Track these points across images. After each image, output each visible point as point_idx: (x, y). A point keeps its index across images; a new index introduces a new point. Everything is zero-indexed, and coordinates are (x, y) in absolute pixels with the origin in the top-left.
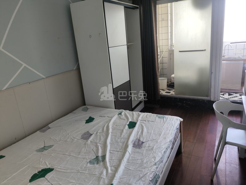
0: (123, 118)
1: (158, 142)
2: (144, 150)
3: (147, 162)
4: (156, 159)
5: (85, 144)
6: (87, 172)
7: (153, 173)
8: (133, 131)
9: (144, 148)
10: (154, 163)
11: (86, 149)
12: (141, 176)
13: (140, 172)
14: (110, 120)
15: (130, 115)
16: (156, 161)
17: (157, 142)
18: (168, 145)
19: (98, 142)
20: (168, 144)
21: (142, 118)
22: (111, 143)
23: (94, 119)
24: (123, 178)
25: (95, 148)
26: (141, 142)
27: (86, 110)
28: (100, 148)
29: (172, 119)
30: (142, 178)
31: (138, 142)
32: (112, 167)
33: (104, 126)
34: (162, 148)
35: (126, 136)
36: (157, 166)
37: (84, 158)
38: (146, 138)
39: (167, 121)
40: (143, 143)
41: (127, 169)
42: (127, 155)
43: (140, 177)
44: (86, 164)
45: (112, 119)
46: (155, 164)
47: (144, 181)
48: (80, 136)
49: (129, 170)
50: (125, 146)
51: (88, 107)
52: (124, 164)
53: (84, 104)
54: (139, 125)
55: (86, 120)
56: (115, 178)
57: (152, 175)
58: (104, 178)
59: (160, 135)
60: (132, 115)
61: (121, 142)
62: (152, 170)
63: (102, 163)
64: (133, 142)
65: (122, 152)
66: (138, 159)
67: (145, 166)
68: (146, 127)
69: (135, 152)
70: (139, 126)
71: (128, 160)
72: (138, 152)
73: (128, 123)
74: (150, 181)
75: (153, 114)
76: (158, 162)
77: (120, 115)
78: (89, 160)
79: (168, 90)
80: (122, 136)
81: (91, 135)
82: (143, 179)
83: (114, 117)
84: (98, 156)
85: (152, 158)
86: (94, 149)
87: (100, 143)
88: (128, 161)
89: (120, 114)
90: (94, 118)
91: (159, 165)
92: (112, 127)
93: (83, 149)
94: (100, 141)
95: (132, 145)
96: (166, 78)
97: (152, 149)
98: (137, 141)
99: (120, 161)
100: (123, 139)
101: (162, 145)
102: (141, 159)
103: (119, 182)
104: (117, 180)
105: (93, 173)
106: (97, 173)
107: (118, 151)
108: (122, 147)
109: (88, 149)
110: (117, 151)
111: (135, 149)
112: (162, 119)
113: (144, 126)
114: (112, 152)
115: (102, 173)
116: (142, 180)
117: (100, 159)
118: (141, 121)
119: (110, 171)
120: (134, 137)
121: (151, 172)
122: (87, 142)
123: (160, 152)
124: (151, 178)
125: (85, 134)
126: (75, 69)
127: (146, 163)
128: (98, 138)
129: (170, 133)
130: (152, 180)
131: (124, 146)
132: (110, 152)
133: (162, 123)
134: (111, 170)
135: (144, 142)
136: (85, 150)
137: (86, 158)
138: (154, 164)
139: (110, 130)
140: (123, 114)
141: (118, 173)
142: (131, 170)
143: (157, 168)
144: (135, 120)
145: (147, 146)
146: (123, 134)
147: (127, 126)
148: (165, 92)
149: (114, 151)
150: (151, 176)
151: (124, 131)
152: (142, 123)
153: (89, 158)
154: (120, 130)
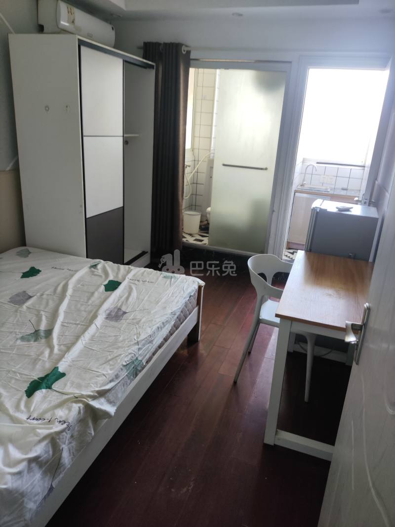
0: (97, 274)
1: (152, 312)
2: (123, 323)
3: (124, 340)
4: (141, 336)
5: (16, 311)
6: (14, 352)
7: (130, 356)
8: (111, 294)
9: (124, 321)
10: (136, 341)
11: (17, 319)
12: (110, 358)
13: (108, 353)
14: (72, 276)
15: (113, 270)
16: (139, 340)
17: (149, 313)
18: (167, 318)
19: (42, 308)
20: (167, 316)
21: (134, 275)
22: (66, 312)
23: (40, 271)
24: (77, 361)
25: (35, 317)
26: (122, 313)
27: (27, 254)
28: (44, 318)
29: (185, 281)
30: (110, 360)
31: (117, 312)
32: (62, 346)
33: (59, 285)
34: (156, 321)
35: (97, 302)
36: (140, 346)
37: (11, 332)
38: (132, 306)
39: (176, 283)
40: (125, 313)
41: (87, 350)
42: (92, 330)
43: (108, 360)
44: (14, 341)
45: (75, 273)
46: (138, 343)
47: (113, 365)
48: (8, 298)
49: (89, 350)
50: (92, 317)
51: (31, 249)
52: (84, 342)
53: (23, 243)
54: (125, 286)
55: (23, 273)
56: (63, 360)
57: (129, 358)
58: (43, 360)
59: (157, 303)
60: (116, 270)
61: (85, 311)
62: (130, 351)
63: (43, 341)
64: (108, 312)
65: (84, 325)
66: (109, 336)
67: (120, 345)
68: (137, 290)
69: (106, 326)
70: (125, 289)
71: (93, 336)
72: (113, 327)
73: (106, 282)
74: (124, 366)
75: (156, 271)
76: (143, 340)
77: (93, 269)
78: (21, 336)
79: (200, 235)
80: (90, 302)
81: (30, 297)
82: (111, 362)
83: (81, 271)
84: (39, 330)
85: (135, 335)
86: (33, 319)
87: (45, 310)
88: (92, 338)
89: (95, 266)
90: (40, 269)
91: (144, 345)
92: (74, 287)
93: (11, 320)
94: (45, 308)
95: (105, 317)
96: (198, 213)
97: (138, 323)
98: (116, 310)
99: (77, 338)
100: (90, 306)
101: (156, 317)
102: (115, 336)
103: (70, 366)
104: (67, 363)
105: (26, 354)
106: (32, 354)
107: (78, 324)
108: (85, 319)
109: (20, 319)
110: (75, 324)
111: (108, 321)
112: (169, 280)
113: (134, 288)
114: (65, 324)
115: (42, 353)
116: (109, 363)
117: (42, 334)
118: (131, 281)
119: (56, 350)
120: (112, 304)
121: (127, 354)
122: (20, 307)
123: (150, 327)
124: (126, 362)
125: (17, 295)
126: (10, 170)
127: (122, 341)
128: (44, 302)
129: (176, 301)
130: (126, 365)
131: (90, 317)
132: (63, 326)
133: (167, 285)
134: (59, 350)
135: (128, 312)
136: (15, 321)
137: (16, 332)
138: (135, 343)
139: (70, 292)
140: (99, 267)
141: (70, 353)
142: (94, 350)
143: (139, 349)
144: (119, 279)
145: (130, 318)
146: (93, 299)
147: (103, 287)
148: (194, 238)
149: (70, 323)
150: (126, 359)
151: (96, 294)
152: (132, 284)
153: (20, 333)
154: (88, 292)
